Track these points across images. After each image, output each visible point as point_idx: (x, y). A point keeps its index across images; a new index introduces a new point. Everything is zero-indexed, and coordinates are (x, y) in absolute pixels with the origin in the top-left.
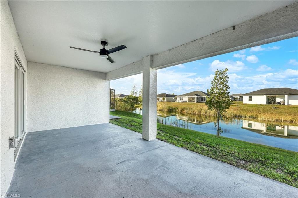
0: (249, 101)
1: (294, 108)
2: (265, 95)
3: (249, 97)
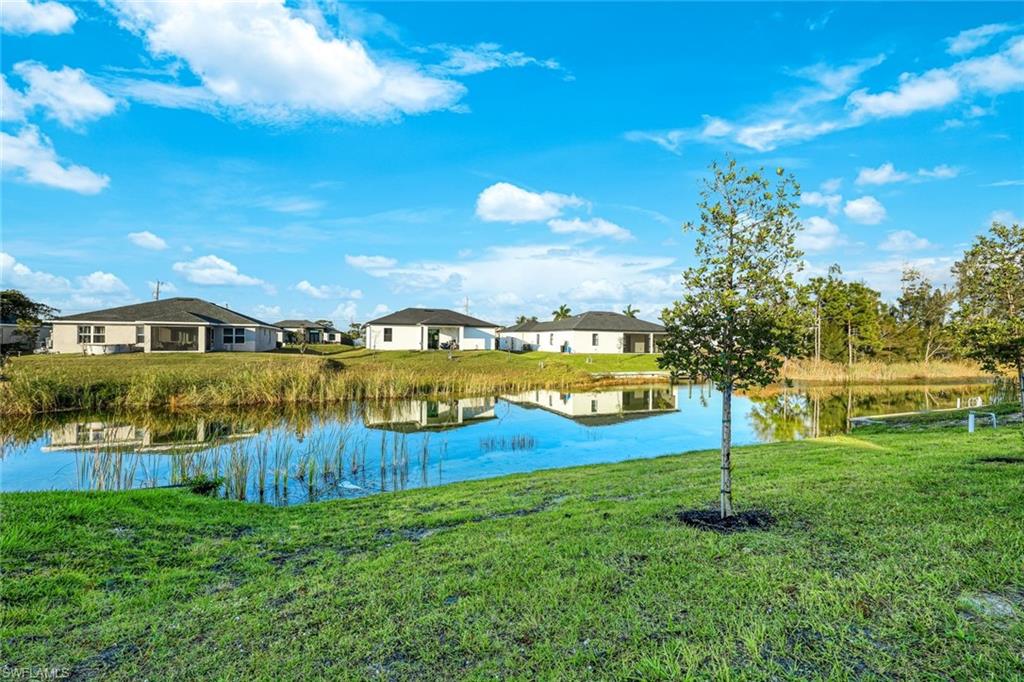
2: (425, 324)
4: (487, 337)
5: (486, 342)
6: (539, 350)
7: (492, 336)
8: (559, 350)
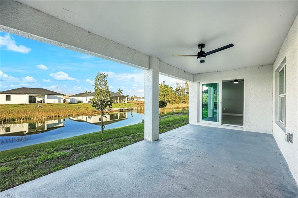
0: (7, 101)
1: (53, 105)
2: (27, 94)
3: (6, 95)
4: (60, 99)
5: (59, 100)
6: (83, 102)
7: (62, 98)
8: (88, 103)
